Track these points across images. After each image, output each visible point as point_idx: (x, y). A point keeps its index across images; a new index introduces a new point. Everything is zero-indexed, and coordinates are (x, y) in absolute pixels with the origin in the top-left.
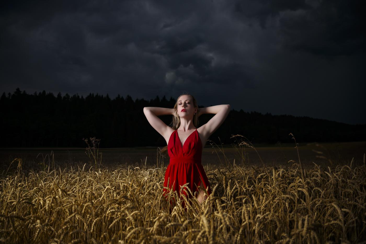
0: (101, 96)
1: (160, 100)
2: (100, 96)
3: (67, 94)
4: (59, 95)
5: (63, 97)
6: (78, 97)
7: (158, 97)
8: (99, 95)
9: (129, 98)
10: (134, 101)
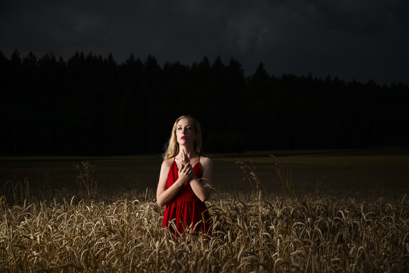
0: (98, 57)
1: (211, 65)
2: (96, 57)
3: (31, 54)
4: (15, 55)
5: (22, 60)
6: (54, 58)
7: (206, 60)
8: (93, 55)
9: (152, 61)
10: (162, 68)
